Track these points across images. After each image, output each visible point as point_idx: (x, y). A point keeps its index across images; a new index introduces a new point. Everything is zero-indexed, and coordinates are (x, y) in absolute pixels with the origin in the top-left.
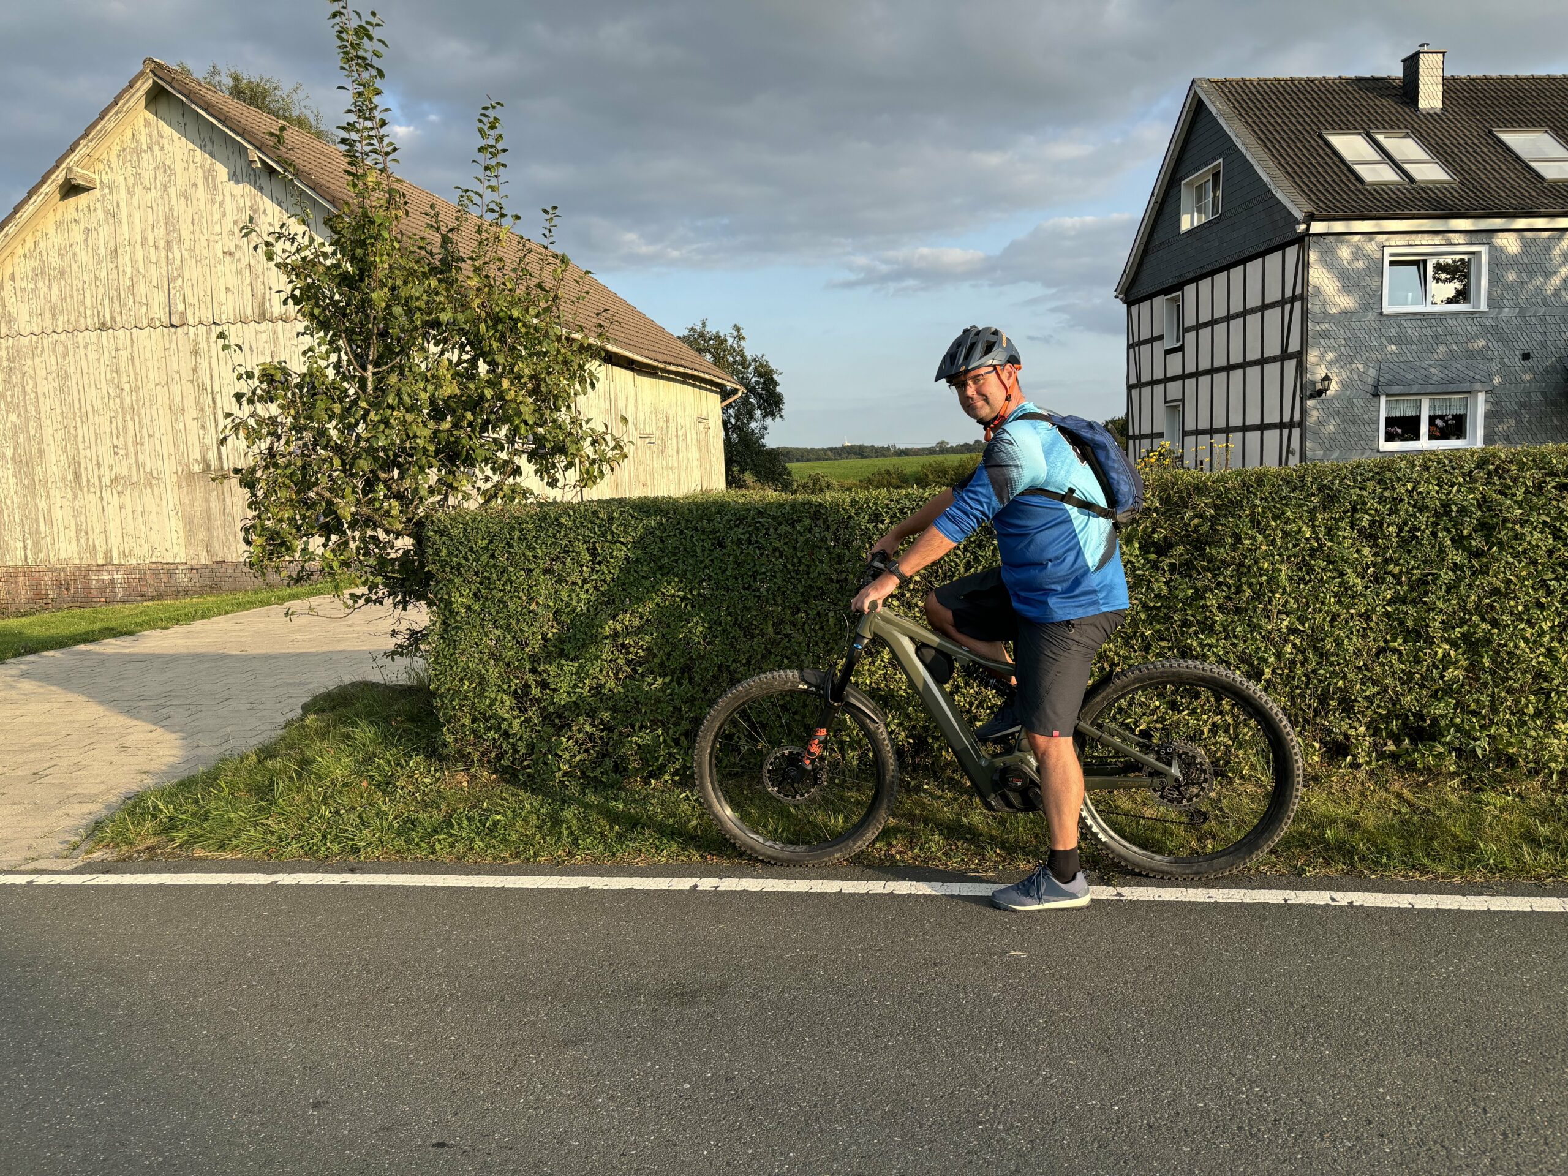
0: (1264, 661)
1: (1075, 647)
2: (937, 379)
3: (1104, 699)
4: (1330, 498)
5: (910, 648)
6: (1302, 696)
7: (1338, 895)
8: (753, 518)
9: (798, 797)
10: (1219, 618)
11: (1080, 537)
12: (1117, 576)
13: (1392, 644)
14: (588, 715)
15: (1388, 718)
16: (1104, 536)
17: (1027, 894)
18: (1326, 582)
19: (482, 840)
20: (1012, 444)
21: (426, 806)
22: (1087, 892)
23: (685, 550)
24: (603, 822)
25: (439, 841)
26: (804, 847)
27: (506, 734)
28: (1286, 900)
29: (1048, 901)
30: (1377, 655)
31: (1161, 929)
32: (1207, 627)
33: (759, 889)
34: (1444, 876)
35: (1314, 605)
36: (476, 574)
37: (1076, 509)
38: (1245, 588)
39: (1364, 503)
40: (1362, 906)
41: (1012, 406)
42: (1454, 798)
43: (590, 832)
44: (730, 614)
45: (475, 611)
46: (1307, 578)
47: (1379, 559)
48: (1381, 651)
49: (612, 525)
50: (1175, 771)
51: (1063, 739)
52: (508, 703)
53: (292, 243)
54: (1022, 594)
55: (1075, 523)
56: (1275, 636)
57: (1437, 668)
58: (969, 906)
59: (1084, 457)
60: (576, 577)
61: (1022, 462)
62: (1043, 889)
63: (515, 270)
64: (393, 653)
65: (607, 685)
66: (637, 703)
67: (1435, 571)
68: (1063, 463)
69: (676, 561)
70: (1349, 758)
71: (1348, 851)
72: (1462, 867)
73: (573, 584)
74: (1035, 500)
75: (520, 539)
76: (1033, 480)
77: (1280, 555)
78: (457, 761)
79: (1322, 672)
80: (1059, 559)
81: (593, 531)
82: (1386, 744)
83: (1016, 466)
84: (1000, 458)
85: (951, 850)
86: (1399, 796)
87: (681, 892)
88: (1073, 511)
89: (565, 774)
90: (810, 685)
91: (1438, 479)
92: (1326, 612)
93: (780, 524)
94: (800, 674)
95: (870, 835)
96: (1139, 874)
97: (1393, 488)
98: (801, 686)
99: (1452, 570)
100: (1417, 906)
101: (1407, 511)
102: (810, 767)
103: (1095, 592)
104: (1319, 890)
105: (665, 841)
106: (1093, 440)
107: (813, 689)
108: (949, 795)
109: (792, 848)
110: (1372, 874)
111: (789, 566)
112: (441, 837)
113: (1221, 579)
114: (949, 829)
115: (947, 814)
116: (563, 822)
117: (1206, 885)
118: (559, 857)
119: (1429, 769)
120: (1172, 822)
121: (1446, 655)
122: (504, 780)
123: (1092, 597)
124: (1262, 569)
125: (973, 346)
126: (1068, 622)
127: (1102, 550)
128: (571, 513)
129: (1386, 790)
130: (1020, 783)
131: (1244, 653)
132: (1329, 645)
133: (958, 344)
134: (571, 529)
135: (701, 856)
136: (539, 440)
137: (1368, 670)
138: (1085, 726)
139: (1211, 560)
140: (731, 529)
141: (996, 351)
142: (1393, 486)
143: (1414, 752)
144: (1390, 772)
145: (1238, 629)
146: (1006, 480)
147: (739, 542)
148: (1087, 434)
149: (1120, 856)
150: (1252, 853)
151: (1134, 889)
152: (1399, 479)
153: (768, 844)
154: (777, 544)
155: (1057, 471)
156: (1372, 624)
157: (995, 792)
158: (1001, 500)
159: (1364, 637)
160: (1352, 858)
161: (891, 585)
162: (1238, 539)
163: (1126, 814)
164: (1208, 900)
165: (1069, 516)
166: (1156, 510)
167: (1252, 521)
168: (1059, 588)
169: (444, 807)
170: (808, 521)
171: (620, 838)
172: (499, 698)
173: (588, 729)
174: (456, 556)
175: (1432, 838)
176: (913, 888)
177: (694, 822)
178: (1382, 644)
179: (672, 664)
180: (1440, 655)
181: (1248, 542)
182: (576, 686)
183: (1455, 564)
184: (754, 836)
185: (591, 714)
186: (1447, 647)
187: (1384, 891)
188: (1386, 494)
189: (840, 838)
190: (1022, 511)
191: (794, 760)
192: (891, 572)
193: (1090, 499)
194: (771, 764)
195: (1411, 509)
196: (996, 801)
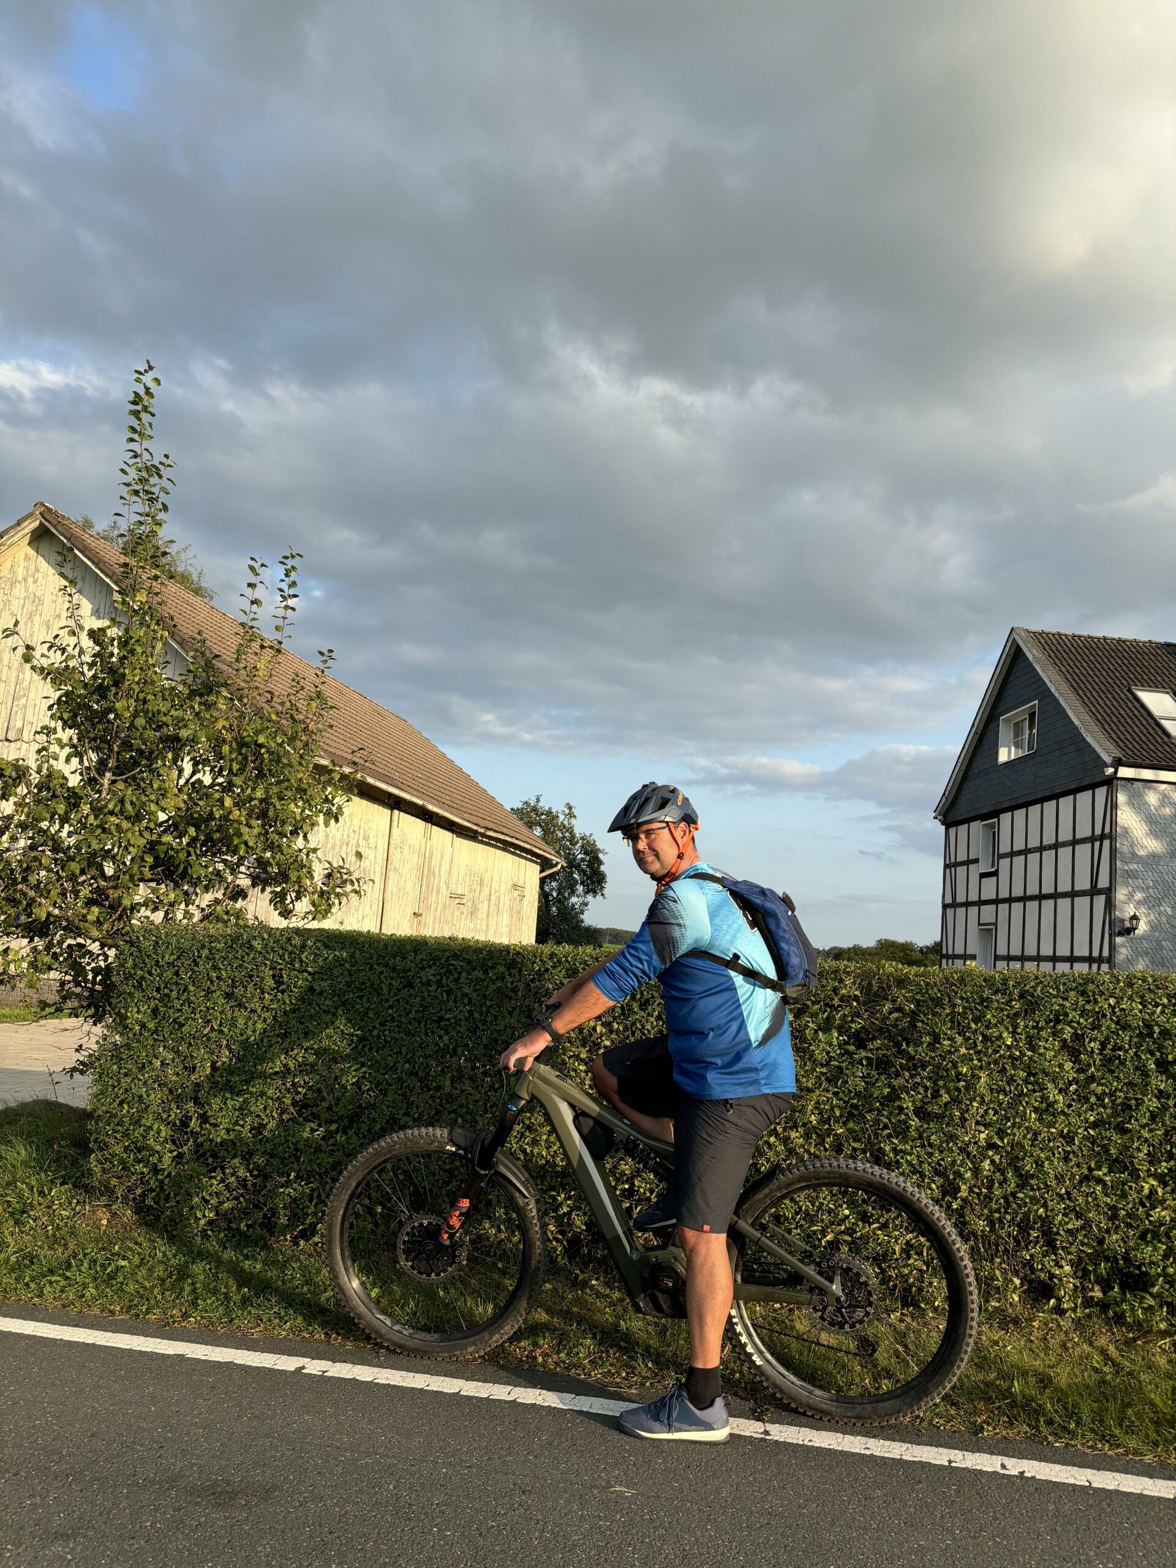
0: (958, 1175)
1: (732, 1130)
2: (612, 829)
3: (766, 1196)
4: (1031, 1005)
5: (568, 1114)
6: (1000, 1220)
7: (1010, 1462)
8: (447, 960)
9: (433, 1275)
10: (915, 1122)
11: (743, 1007)
12: (783, 1053)
13: (1096, 1173)
14: (243, 1158)
15: (1095, 1258)
16: (770, 1010)
17: (657, 1418)
18: (1026, 1095)
19: (96, 1288)
20: (675, 901)
21: (54, 1241)
22: (726, 1424)
23: (372, 986)
24: (231, 1282)
25: (51, 1283)
26: (436, 1336)
27: (155, 1170)
28: (950, 1462)
29: (680, 1430)
30: (1081, 1182)
31: (798, 1480)
32: (902, 1131)
33: (369, 1379)
34: (1136, 1453)
35: (1014, 1119)
36: (158, 990)
37: (741, 977)
38: (942, 1092)
39: (1066, 1015)
40: (1033, 1478)
41: (685, 865)
42: (1162, 1361)
43: (215, 1292)
44: (408, 1061)
45: (149, 1030)
46: (1007, 1089)
47: (1082, 1076)
48: (1085, 1179)
49: (303, 952)
50: (836, 1288)
51: (714, 1236)
52: (163, 1134)
53: (63, 654)
54: (684, 1065)
55: (740, 992)
56: (972, 1149)
57: (1144, 1206)
58: (593, 1425)
59: (754, 924)
60: (256, 1004)
61: (687, 922)
62: (675, 1415)
63: (282, 704)
64: (74, 1070)
65: (269, 1127)
66: (296, 1150)
67: (1139, 1096)
68: (729, 927)
69: (361, 997)
70: (1052, 1301)
71: (1035, 1411)
72: (1156, 1444)
73: (253, 1011)
74: (700, 963)
75: (207, 957)
76: (696, 941)
77: (980, 1060)
78: (102, 1195)
79: (1020, 1195)
80: (721, 1030)
81: (281, 957)
82: (1092, 1290)
83: (679, 925)
84: (663, 914)
85: (601, 1358)
86: (1103, 1352)
87: (283, 1372)
88: (738, 979)
89: (211, 1223)
90: (459, 1147)
91: (1142, 997)
92: (1027, 1128)
93: (474, 969)
94: (450, 1133)
95: (509, 1329)
96: (796, 1411)
97: (1096, 1002)
98: (448, 1147)
99: (1156, 1097)
100: (1094, 1485)
101: (1108, 1028)
102: (447, 1243)
103: (755, 1070)
104: (992, 1453)
105: (291, 1312)
106: (763, 907)
107: (461, 1152)
108: (616, 1295)
109: (422, 1335)
110: (1056, 1441)
111: (476, 1015)
112: (54, 1279)
113: (918, 1079)
114: (603, 1332)
115: (607, 1315)
116: (188, 1276)
117: (868, 1434)
118: (172, 1316)
119: (1140, 1324)
120: (847, 1353)
121: (1152, 1192)
122: (147, 1225)
123: (751, 1076)
124: (960, 1074)
125: (647, 800)
126: (726, 1101)
127: (766, 1025)
128: (266, 936)
129: (1091, 1344)
130: (670, 1284)
131: (940, 1165)
132: (1029, 1167)
133: (634, 798)
134: (261, 953)
135: (326, 1334)
136: (262, 863)
137: (1070, 1199)
138: (744, 1225)
139: (911, 1058)
140: (423, 968)
141: (669, 807)
142: (1095, 1000)
143: (1123, 1301)
144: (1097, 1323)
145: (933, 1137)
146: (668, 938)
147: (429, 983)
148: (757, 900)
149: (775, 1386)
150: (920, 1399)
151: (784, 1428)
152: (1102, 993)
153: (396, 1327)
154: (467, 990)
155: (721, 934)
156: (1075, 1148)
157: (644, 1291)
158: (663, 959)
159: (1066, 1159)
160: (1038, 1420)
161: (542, 1042)
162: (936, 1039)
163: (799, 1337)
164: (863, 1452)
165: (733, 984)
166: (856, 998)
167: (952, 1021)
168: (719, 1062)
169: (71, 1246)
170: (502, 969)
171: (245, 1301)
172: (155, 1127)
173: (242, 1173)
174: (141, 969)
175: (1129, 1405)
176: (540, 1398)
177: (329, 1293)
178: (1086, 1172)
179: (340, 1110)
180: (1146, 1192)
181: (947, 1043)
182: (236, 1123)
183: (1161, 1091)
184: (381, 1317)
185: (247, 1157)
186: (1155, 1183)
187: (1064, 1463)
188: (1088, 1007)
189: (477, 1329)
190: (687, 975)
191: (433, 1233)
192: (543, 1028)
193: (756, 967)
194: (407, 1234)
195: (1113, 1026)
196: (645, 1303)
